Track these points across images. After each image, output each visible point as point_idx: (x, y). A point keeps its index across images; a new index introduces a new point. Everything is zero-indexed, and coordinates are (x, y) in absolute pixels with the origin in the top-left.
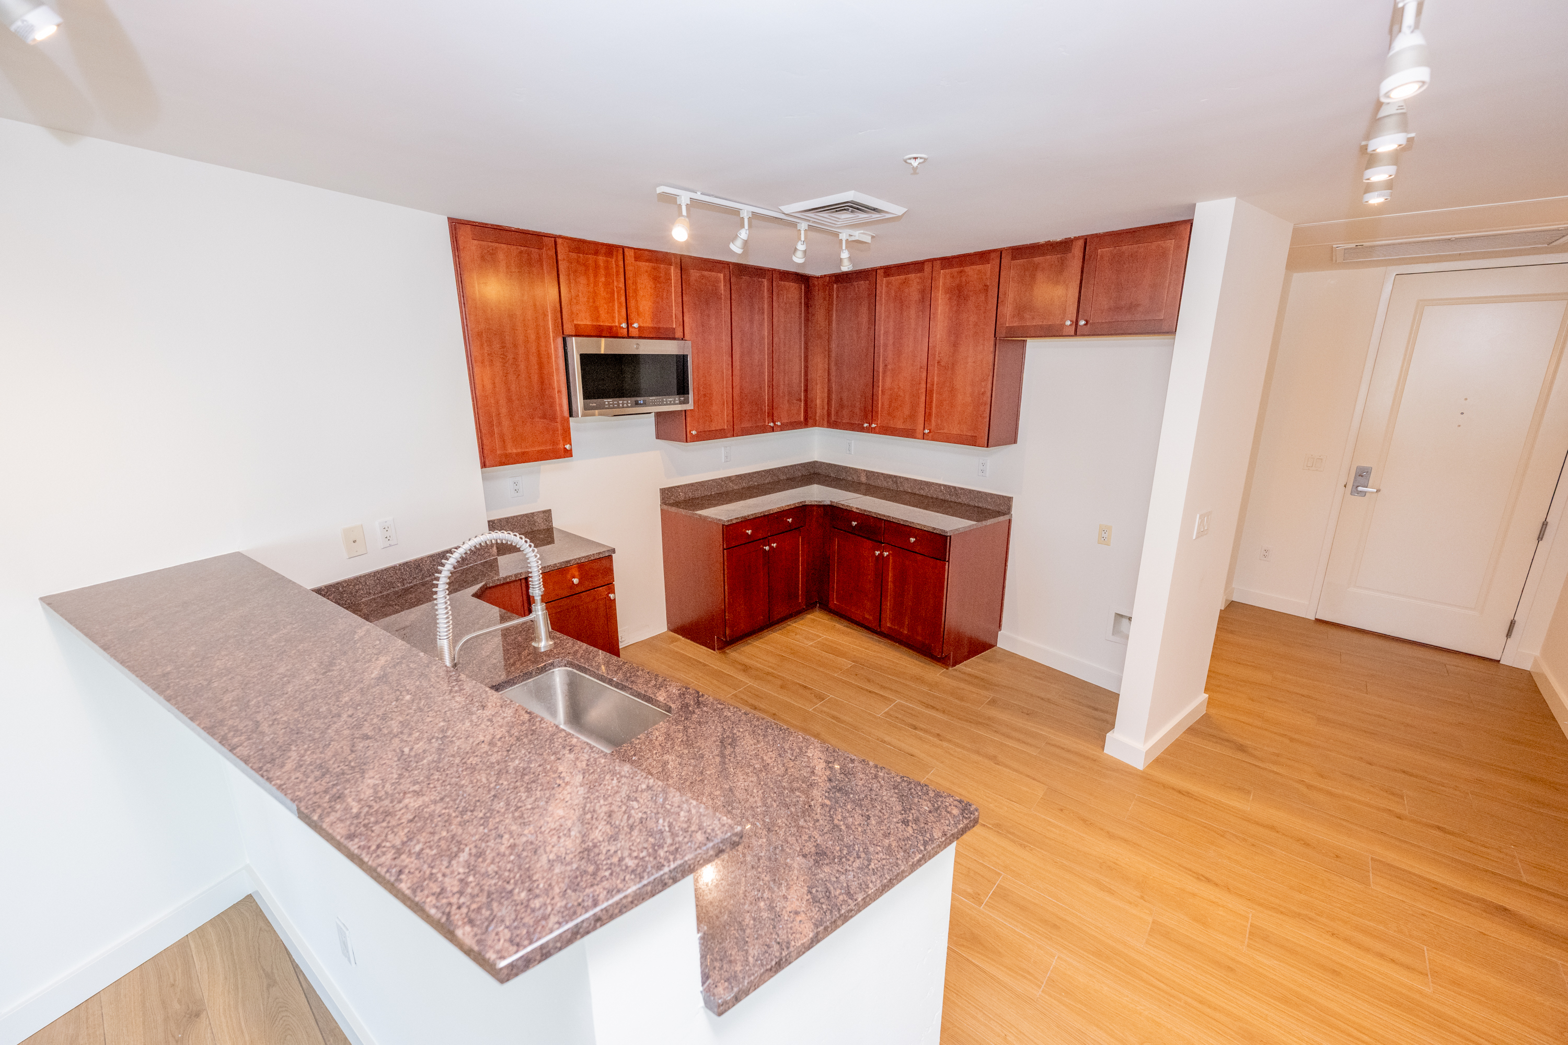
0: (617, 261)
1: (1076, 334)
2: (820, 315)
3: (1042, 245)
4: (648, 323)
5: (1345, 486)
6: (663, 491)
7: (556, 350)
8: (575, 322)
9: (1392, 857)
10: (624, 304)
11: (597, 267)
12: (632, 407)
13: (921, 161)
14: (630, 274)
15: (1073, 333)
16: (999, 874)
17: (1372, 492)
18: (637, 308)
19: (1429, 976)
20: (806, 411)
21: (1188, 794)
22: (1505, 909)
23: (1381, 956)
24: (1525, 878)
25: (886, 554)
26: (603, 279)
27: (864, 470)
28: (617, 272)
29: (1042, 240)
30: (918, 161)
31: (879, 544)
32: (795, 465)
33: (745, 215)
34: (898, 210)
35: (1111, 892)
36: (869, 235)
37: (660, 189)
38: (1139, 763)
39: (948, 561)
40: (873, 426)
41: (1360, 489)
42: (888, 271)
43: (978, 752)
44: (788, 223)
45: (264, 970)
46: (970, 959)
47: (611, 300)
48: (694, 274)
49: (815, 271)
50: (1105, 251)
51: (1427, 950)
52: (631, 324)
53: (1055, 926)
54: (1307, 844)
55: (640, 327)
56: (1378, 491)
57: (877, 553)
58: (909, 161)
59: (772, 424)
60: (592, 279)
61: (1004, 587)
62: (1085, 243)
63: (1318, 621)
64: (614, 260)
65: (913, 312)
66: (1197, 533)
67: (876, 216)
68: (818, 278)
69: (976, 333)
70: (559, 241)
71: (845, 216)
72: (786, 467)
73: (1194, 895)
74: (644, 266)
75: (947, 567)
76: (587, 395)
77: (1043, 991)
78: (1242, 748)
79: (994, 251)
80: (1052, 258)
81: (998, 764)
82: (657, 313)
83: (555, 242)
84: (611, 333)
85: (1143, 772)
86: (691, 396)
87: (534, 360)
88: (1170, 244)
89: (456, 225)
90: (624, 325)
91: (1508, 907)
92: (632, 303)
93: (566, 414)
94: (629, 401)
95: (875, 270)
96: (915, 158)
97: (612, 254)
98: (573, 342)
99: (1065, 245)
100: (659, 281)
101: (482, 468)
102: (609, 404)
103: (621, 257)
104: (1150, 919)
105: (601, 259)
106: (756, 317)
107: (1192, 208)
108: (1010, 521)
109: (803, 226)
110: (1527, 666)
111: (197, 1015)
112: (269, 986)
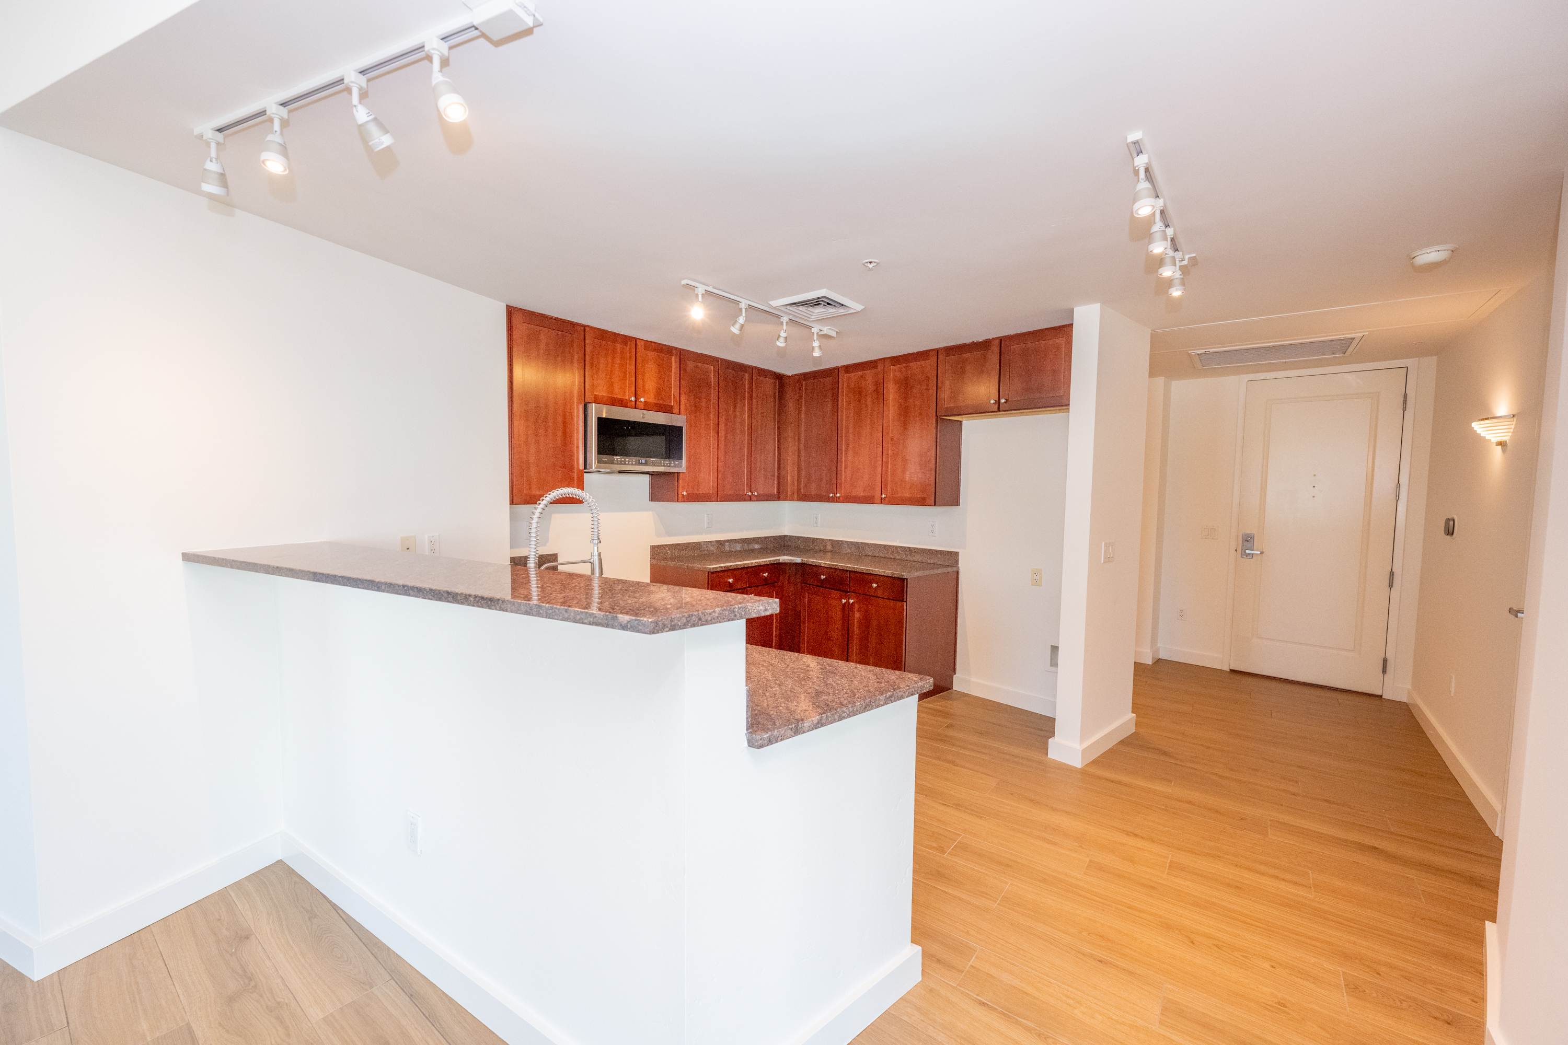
0: (630, 349)
1: (999, 410)
2: (791, 407)
3: (969, 345)
4: (652, 399)
5: (1236, 551)
6: (653, 548)
7: (578, 413)
8: (595, 393)
9: (1285, 818)
10: (634, 383)
11: (614, 351)
12: (636, 464)
13: (875, 264)
14: (639, 360)
15: (997, 410)
16: (959, 835)
17: (1257, 554)
18: (644, 386)
19: (1312, 888)
20: (778, 486)
21: (1120, 783)
22: (1375, 848)
23: (1276, 877)
24: (1392, 829)
25: (851, 601)
26: (619, 362)
27: (830, 540)
28: (630, 358)
29: (968, 341)
30: (873, 264)
31: (845, 593)
32: (768, 537)
33: (743, 306)
34: (857, 307)
35: (1054, 844)
36: (835, 330)
37: (684, 282)
38: (1077, 762)
39: (906, 602)
40: (838, 495)
41: (1247, 552)
42: (848, 369)
43: (938, 758)
44: (773, 316)
45: (304, 908)
46: (936, 886)
47: (624, 378)
48: (691, 365)
49: (788, 370)
50: (1015, 347)
51: (1312, 873)
52: (639, 399)
53: (1008, 866)
54: (1217, 812)
55: (645, 402)
56: (1262, 553)
57: (844, 601)
58: (866, 265)
59: (750, 494)
60: (610, 360)
61: (956, 633)
62: (1001, 343)
63: (1232, 671)
64: (628, 347)
65: (869, 399)
66: (1105, 558)
67: (841, 311)
68: (789, 377)
69: (921, 414)
70: (587, 329)
71: (818, 311)
72: (760, 538)
73: (1124, 844)
74: (652, 355)
75: (905, 606)
76: (601, 451)
77: (998, 904)
78: (1165, 753)
79: (934, 350)
80: (977, 354)
81: (957, 766)
82: (659, 392)
83: (584, 330)
84: (623, 403)
85: (1081, 769)
86: (684, 461)
87: (560, 419)
88: (1061, 341)
89: (511, 311)
90: (633, 399)
91: (1377, 846)
92: (640, 383)
93: (581, 467)
94: (634, 460)
95: (837, 369)
96: (871, 262)
97: (627, 344)
98: (593, 407)
99: (985, 345)
100: (663, 369)
101: (510, 504)
102: (617, 461)
103: (633, 346)
104: (1088, 860)
105: (619, 346)
106: (738, 405)
107: (1072, 312)
108: (958, 573)
109: (785, 319)
110: (1404, 699)
111: (247, 938)
112: (310, 919)
